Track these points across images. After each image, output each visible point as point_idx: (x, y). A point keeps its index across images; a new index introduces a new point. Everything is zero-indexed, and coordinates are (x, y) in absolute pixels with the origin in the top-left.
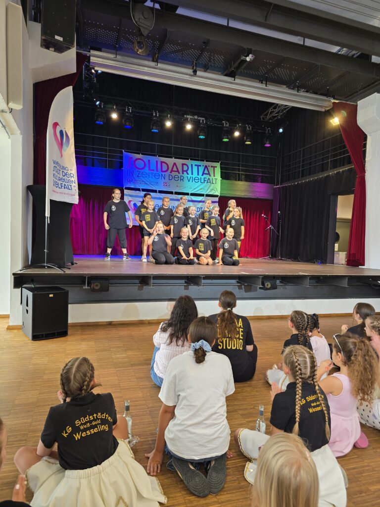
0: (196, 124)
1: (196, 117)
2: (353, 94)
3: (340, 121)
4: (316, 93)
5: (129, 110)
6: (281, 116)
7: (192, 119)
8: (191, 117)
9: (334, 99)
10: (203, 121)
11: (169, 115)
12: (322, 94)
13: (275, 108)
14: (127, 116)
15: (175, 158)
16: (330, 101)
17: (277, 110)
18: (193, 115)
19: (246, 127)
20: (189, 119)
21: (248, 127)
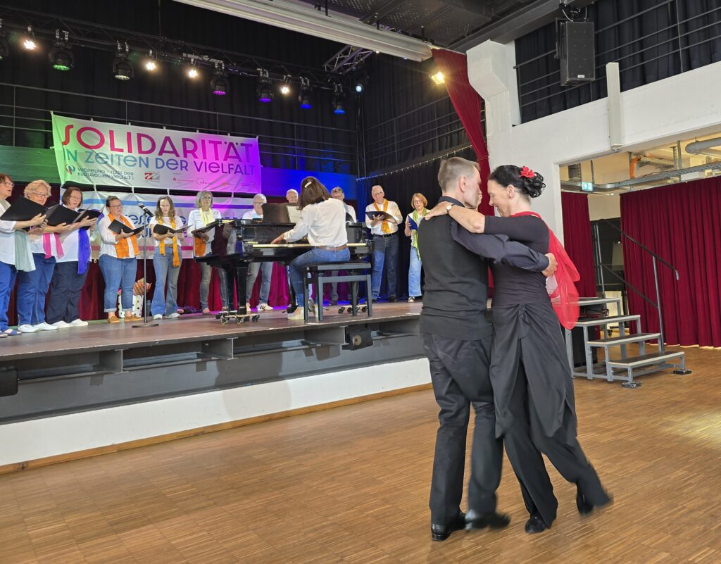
0: (205, 68)
1: (206, 58)
2: (459, 40)
3: (445, 79)
4: (407, 34)
5: (62, 35)
6: (357, 66)
7: (198, 60)
8: (197, 57)
9: (433, 44)
10: (220, 65)
11: (151, 52)
12: (414, 36)
13: (346, 53)
14: (59, 47)
15: (169, 128)
16: (427, 47)
17: (348, 57)
18: (201, 53)
19: (300, 80)
20: (192, 60)
21: (303, 80)
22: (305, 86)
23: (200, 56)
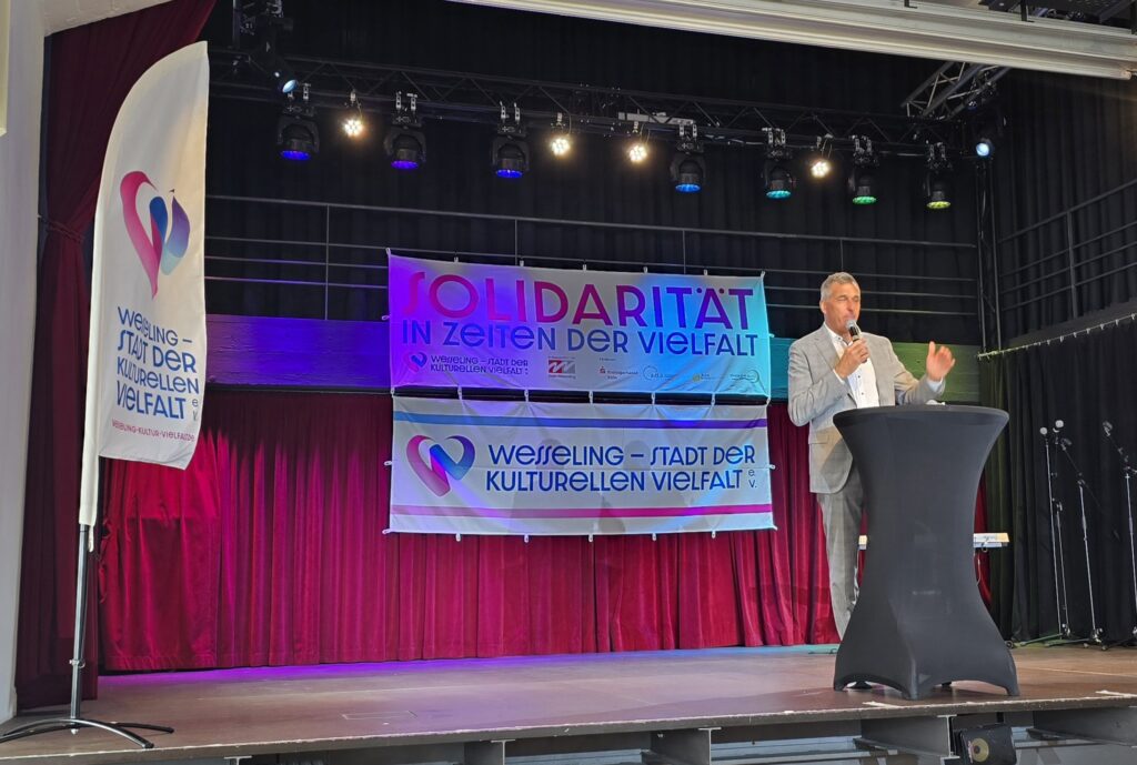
0: (664, 141)
1: (661, 118)
5: (406, 103)
7: (647, 123)
8: (644, 118)
10: (688, 129)
11: (560, 117)
13: (950, 75)
14: (401, 125)
15: (591, 267)
18: (650, 109)
19: (852, 144)
20: (636, 126)
21: (857, 143)
22: (864, 155)
23: (651, 116)
